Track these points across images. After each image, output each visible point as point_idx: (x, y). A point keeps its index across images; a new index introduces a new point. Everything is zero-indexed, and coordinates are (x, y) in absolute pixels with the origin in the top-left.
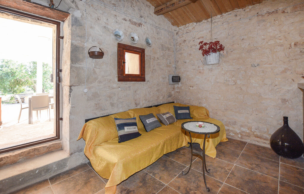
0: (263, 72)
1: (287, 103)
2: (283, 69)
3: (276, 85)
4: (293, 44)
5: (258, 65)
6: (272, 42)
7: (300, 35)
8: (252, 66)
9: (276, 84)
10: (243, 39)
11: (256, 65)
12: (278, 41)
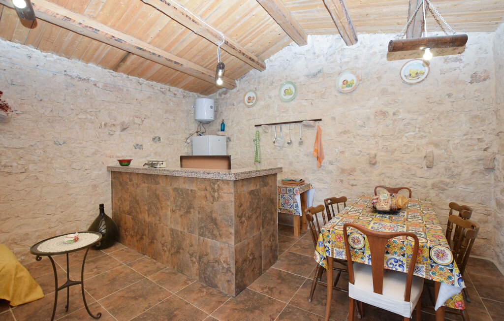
0: (71, 152)
1: (98, 189)
2: (94, 151)
3: (86, 170)
4: (103, 124)
5: (63, 143)
6: (82, 116)
7: (109, 116)
8: (55, 144)
9: (86, 168)
10: (41, 100)
11: (61, 143)
12: (89, 116)
